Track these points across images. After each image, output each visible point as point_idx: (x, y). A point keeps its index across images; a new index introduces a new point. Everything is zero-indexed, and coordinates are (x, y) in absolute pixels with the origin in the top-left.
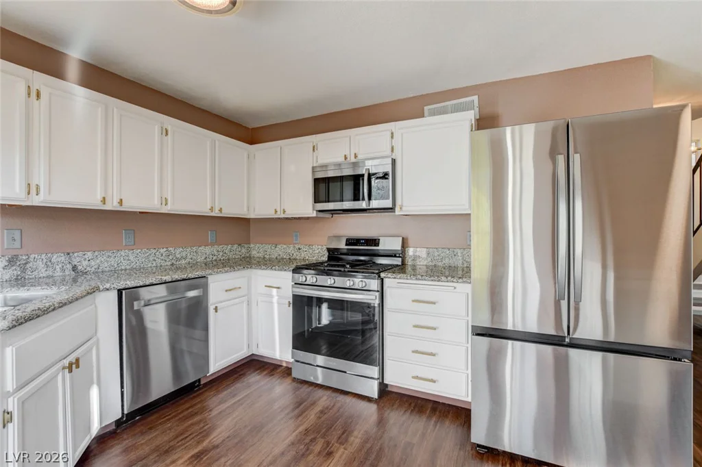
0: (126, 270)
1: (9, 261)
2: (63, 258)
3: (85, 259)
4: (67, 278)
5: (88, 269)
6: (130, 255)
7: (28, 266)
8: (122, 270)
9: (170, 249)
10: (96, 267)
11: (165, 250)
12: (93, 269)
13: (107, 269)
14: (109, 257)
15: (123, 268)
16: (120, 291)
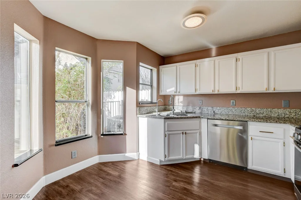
0: (231, 115)
1: (199, 108)
2: (211, 109)
3: (217, 109)
4: (212, 114)
5: (218, 113)
6: (233, 109)
7: (203, 110)
8: (229, 115)
9: (252, 109)
10: (220, 112)
11: (250, 109)
12: (219, 113)
13: (224, 113)
14: (225, 109)
15: (230, 114)
16: (207, 119)
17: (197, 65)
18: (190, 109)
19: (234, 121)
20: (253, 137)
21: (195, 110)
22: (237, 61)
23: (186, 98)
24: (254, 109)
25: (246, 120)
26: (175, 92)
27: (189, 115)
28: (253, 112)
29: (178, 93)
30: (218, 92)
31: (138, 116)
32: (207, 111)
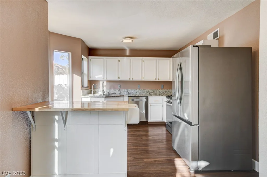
1: (119, 90)
2: (126, 90)
3: (130, 90)
4: (127, 94)
6: (139, 91)
7: (121, 91)
10: (132, 93)
11: (147, 90)
13: (134, 93)
14: (134, 91)
16: (128, 97)
17: (119, 60)
18: (112, 91)
19: (143, 96)
20: (151, 104)
21: (115, 92)
22: (142, 62)
23: (108, 83)
24: (149, 90)
25: (148, 95)
26: (103, 79)
27: (113, 95)
28: (149, 92)
29: (105, 79)
30: (133, 79)
31: (82, 97)
32: (124, 92)
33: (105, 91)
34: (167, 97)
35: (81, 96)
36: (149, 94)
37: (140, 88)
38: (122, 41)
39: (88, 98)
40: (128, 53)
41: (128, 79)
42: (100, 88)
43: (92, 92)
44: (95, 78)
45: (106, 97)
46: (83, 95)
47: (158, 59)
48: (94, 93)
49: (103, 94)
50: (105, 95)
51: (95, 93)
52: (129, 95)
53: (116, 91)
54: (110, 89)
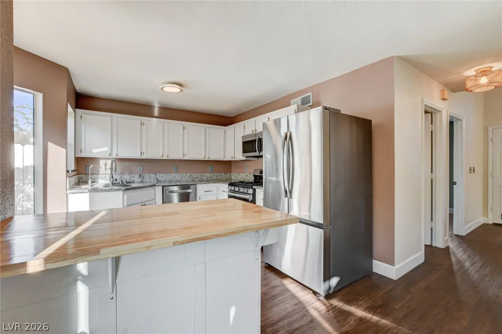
1: (139, 176)
2: (154, 176)
3: (161, 175)
4: (155, 182)
6: (176, 175)
7: (144, 178)
10: (164, 179)
11: (189, 174)
13: (168, 180)
14: (168, 176)
15: (173, 180)
16: (163, 187)
17: (143, 123)
18: (127, 178)
20: (200, 197)
21: (133, 179)
26: (110, 155)
29: (114, 156)
30: (169, 157)
31: (68, 192)
32: (150, 178)
33: (115, 177)
34: (229, 185)
35: (67, 190)
36: (192, 180)
37: (177, 172)
38: (162, 89)
39: (83, 193)
40: (156, 112)
41: (159, 157)
42: (100, 173)
43: (90, 181)
44: (92, 152)
45: (125, 190)
46: (72, 188)
47: (209, 127)
48: (92, 182)
49: (113, 184)
50: (117, 186)
51: (94, 182)
52: (165, 184)
53: (134, 177)
54: (122, 173)
